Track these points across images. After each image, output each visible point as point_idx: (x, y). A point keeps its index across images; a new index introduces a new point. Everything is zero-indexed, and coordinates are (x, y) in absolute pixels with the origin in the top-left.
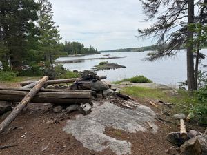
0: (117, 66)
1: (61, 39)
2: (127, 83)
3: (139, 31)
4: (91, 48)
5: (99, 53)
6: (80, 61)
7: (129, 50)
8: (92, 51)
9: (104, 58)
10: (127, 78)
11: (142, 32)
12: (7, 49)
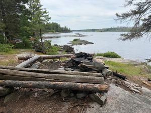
0: (87, 43)
1: (50, 18)
2: (101, 57)
3: (117, 15)
4: (65, 28)
5: (72, 31)
6: (57, 37)
7: (93, 30)
8: (66, 30)
9: (76, 36)
10: (100, 53)
11: (119, 16)
12: (4, 25)
